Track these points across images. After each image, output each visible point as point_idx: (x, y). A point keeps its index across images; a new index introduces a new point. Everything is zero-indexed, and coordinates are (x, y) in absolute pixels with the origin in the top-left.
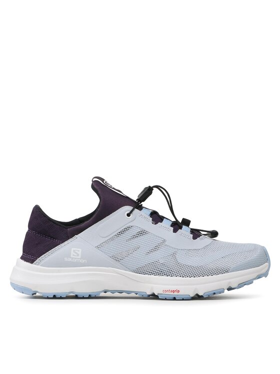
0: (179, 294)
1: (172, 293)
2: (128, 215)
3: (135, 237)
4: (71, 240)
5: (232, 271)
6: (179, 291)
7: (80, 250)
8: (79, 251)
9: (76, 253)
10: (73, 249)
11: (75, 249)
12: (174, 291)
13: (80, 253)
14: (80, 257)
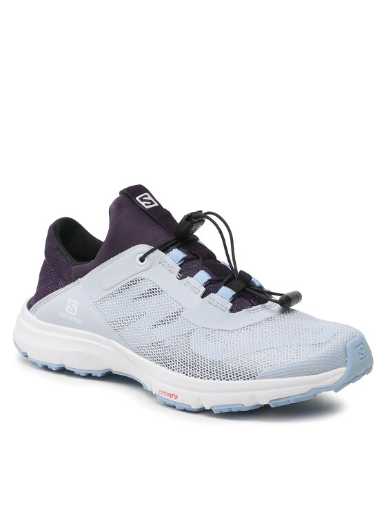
0: (177, 400)
1: (168, 398)
2: (142, 260)
3: (143, 296)
4: (72, 284)
5: (261, 378)
6: (176, 397)
7: (77, 303)
8: (75, 304)
9: (72, 307)
10: (70, 300)
11: (72, 300)
12: (171, 395)
13: (76, 308)
14: (75, 314)
